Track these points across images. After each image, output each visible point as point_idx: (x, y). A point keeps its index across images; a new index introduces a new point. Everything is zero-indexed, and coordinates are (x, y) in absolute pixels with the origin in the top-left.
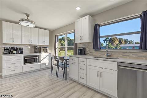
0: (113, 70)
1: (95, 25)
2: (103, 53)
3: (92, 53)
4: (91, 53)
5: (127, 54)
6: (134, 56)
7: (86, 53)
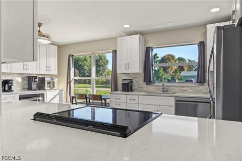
0: (171, 106)
1: (147, 48)
2: (157, 88)
3: (142, 88)
4: (140, 89)
5: (184, 89)
6: (191, 90)
7: (134, 88)
